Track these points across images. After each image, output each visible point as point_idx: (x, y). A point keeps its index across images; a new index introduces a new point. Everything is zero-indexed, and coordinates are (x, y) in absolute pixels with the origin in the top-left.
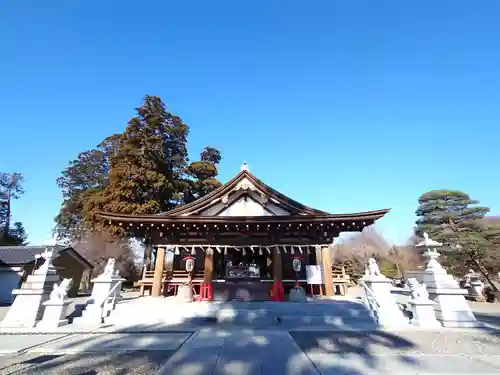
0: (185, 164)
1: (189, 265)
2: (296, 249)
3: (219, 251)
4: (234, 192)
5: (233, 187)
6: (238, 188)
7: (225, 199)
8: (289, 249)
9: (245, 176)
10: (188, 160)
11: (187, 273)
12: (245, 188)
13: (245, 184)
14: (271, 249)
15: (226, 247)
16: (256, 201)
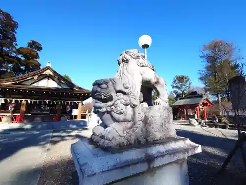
0: (14, 47)
1: (11, 108)
2: (68, 103)
3: (29, 102)
4: (41, 75)
5: (41, 73)
6: (44, 73)
7: (36, 78)
8: (65, 102)
9: (48, 69)
10: (16, 45)
11: (10, 111)
12: (48, 74)
13: (49, 72)
14: (56, 102)
15: (33, 100)
16: (54, 80)
